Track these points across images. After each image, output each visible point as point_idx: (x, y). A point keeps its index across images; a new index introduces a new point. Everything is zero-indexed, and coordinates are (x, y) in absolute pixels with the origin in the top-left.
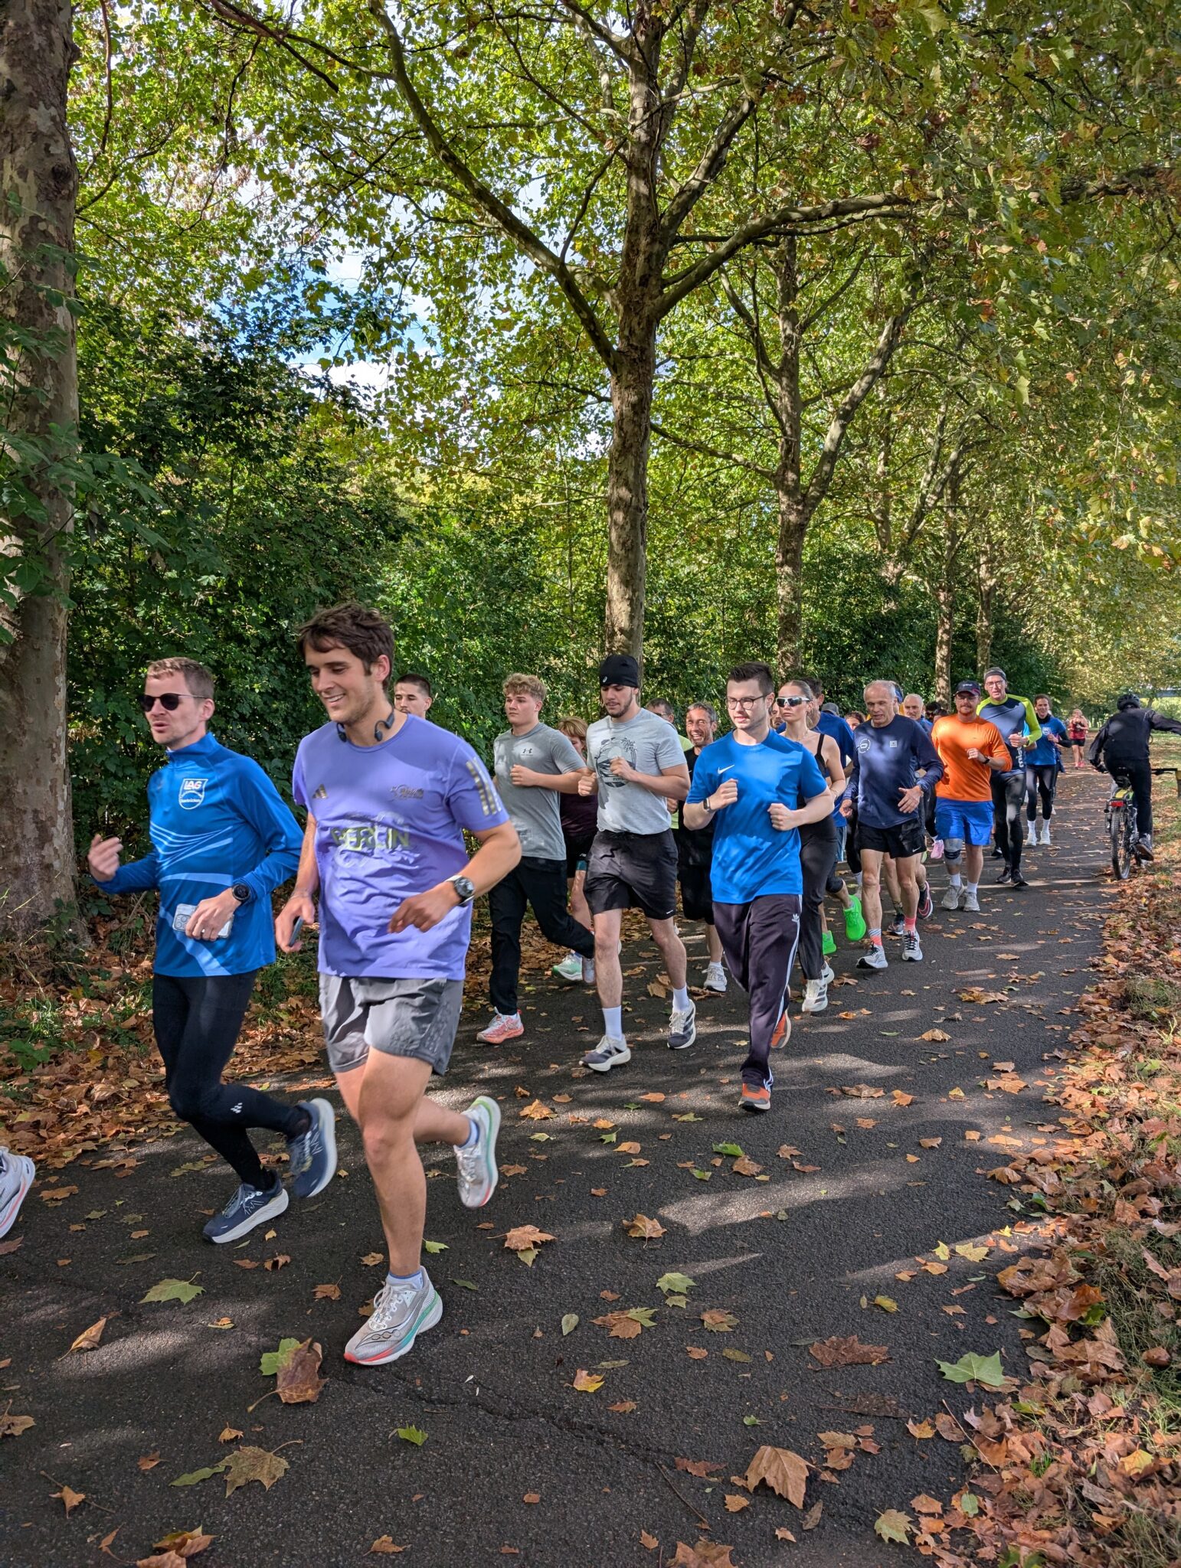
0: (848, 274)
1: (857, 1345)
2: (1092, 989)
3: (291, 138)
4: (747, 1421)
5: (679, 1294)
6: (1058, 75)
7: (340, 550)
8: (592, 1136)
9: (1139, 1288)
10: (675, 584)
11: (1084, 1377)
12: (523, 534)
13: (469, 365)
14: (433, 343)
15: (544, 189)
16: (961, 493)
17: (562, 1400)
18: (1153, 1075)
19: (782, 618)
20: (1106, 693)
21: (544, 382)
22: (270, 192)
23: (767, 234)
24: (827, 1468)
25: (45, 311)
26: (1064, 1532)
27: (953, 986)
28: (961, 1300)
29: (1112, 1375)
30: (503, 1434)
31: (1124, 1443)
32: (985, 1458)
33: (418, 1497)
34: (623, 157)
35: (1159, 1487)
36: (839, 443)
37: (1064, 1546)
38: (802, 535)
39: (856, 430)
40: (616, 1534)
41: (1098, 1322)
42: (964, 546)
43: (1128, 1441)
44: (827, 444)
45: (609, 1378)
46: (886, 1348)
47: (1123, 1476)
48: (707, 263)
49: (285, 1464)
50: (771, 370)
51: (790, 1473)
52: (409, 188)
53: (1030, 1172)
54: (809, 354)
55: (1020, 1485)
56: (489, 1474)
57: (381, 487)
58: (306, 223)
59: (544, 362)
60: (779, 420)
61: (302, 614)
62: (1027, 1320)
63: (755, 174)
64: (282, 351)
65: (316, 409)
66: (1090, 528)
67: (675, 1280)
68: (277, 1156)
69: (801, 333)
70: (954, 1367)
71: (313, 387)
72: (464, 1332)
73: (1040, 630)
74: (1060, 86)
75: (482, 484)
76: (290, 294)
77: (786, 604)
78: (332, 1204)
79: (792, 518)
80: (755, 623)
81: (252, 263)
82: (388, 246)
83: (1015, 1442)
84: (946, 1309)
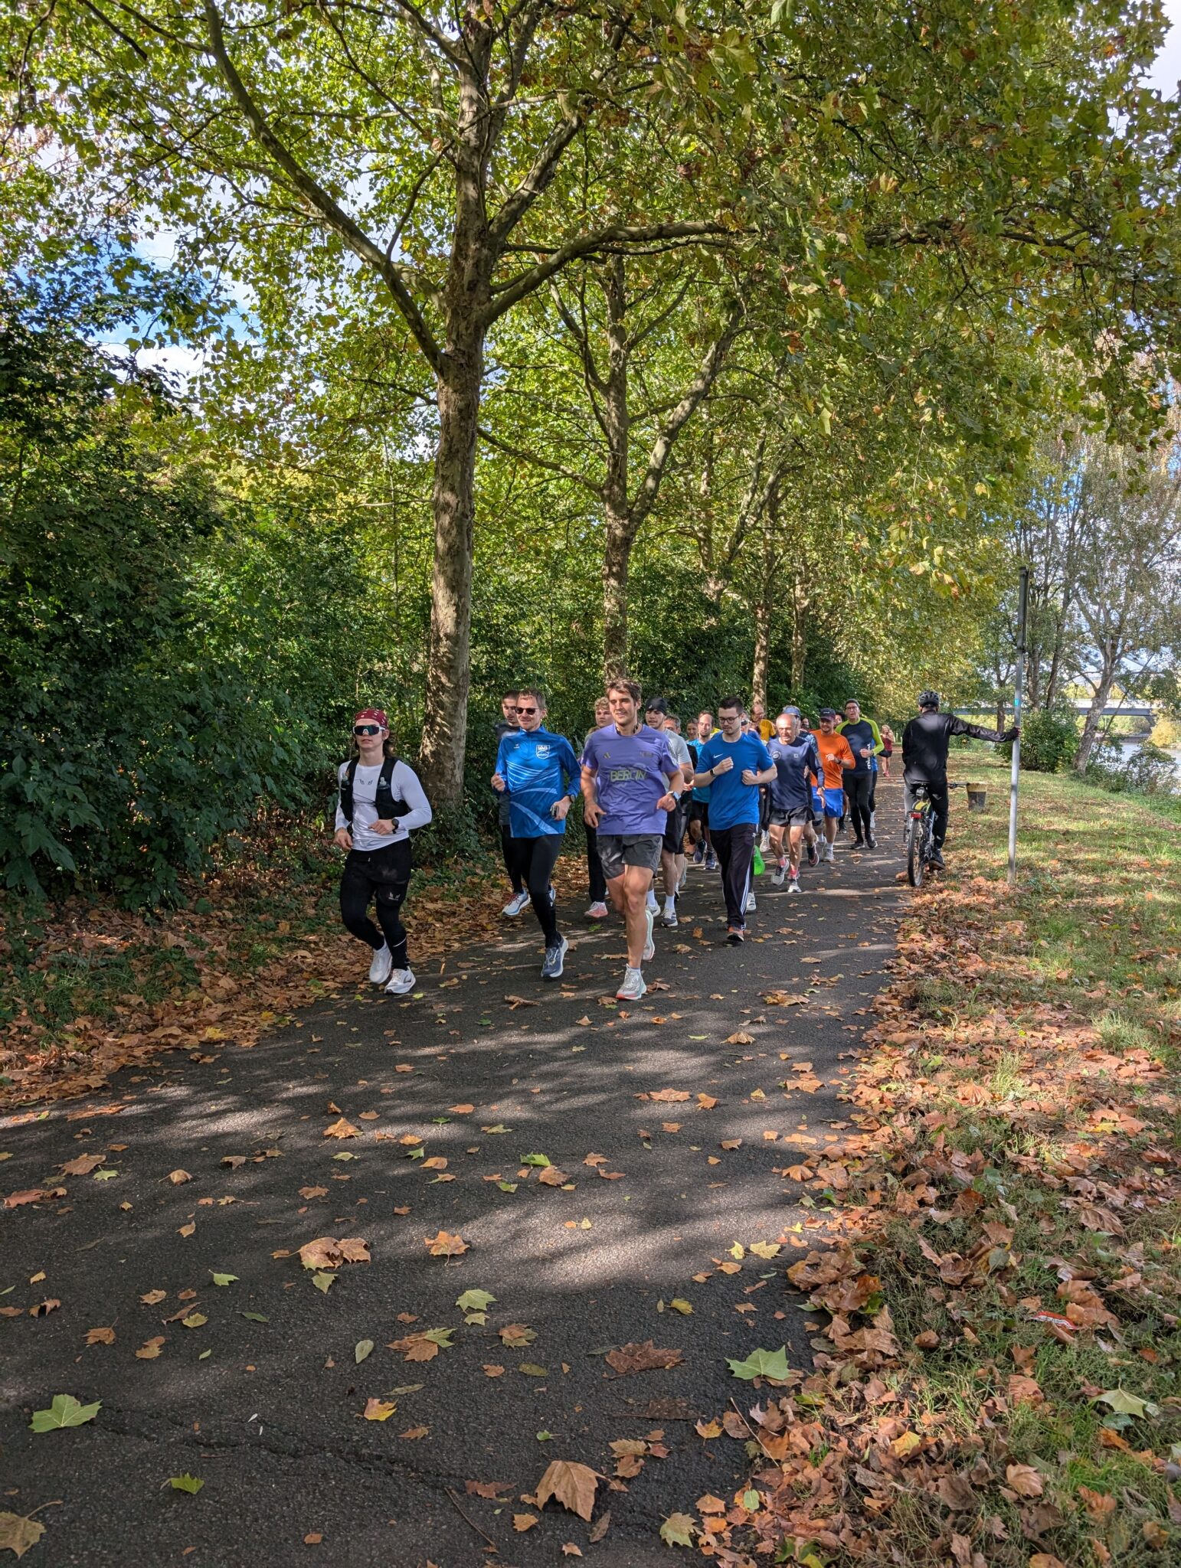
0: (675, 296)
1: (652, 1350)
2: (886, 990)
3: (96, 103)
4: (540, 1436)
5: (479, 1311)
6: (867, 125)
7: (143, 543)
8: (399, 1153)
9: (914, 1275)
10: (503, 592)
11: (861, 1365)
12: (345, 534)
13: (292, 358)
14: (255, 334)
15: (372, 185)
16: (779, 516)
17: (351, 1432)
18: (935, 1070)
19: (608, 630)
20: (908, 709)
21: (370, 381)
22: (75, 157)
23: (595, 250)
24: (617, 1477)
26: (837, 1518)
27: (760, 989)
28: (754, 1297)
29: (888, 1361)
30: (286, 1473)
31: (895, 1426)
32: (767, 1453)
33: (189, 1550)
34: (452, 159)
35: (926, 1466)
36: (664, 461)
37: (837, 1532)
38: (628, 549)
39: (681, 449)
41: (875, 1311)
42: (781, 567)
43: (899, 1424)
44: (653, 461)
45: (403, 1403)
46: (679, 1351)
47: (893, 1458)
48: (535, 273)
49: (40, 1528)
50: (598, 384)
51: (580, 1487)
52: (224, 166)
53: (822, 1169)
54: (636, 371)
55: (799, 1477)
56: (269, 1517)
57: (193, 477)
58: (113, 194)
59: (371, 361)
60: (607, 434)
61: (98, 608)
62: (813, 1313)
63: (584, 191)
64: (79, 327)
65: (121, 391)
66: (892, 554)
67: (476, 1298)
68: (52, 1192)
69: (628, 351)
70: (743, 1364)
71: (115, 368)
72: (250, 1368)
73: (850, 650)
74: (869, 136)
75: (305, 480)
76: (91, 268)
77: (612, 617)
78: (112, 1240)
79: (618, 532)
80: (582, 634)
81: (52, 231)
82: (204, 226)
83: (796, 1437)
84: (738, 1307)
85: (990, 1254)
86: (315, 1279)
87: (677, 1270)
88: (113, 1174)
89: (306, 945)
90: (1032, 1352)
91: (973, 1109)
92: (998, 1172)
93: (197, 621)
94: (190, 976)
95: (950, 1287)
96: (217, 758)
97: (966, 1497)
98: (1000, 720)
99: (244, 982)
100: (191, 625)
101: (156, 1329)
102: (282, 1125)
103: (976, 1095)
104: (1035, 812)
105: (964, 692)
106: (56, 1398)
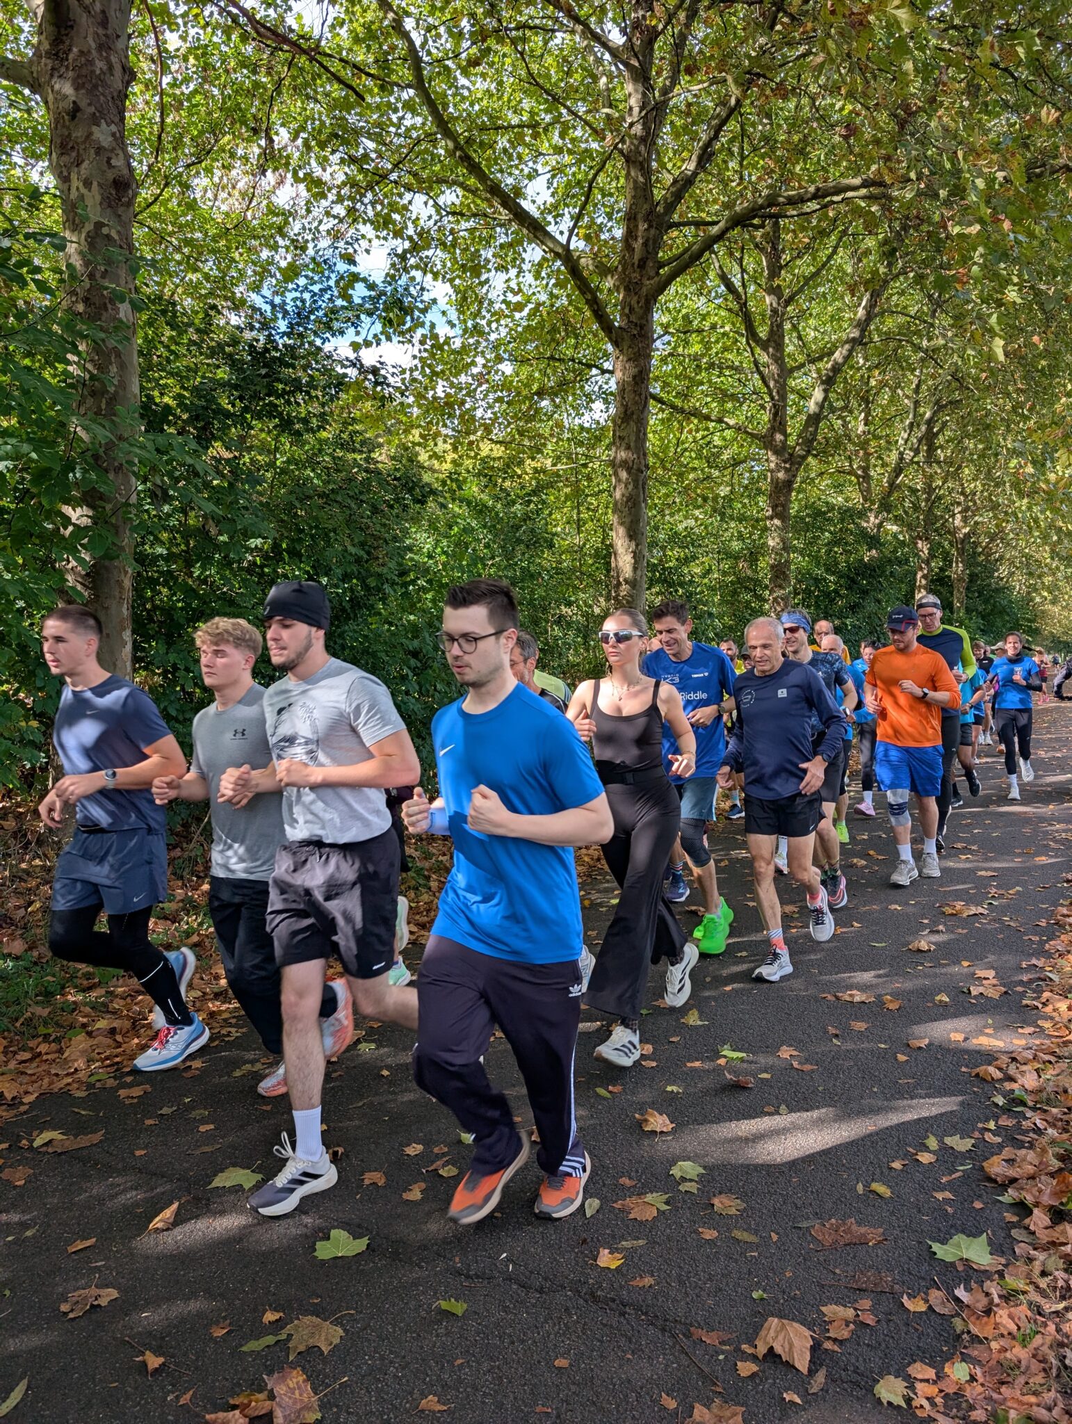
0: (828, 252)
1: (854, 1227)
2: (1067, 903)
3: (322, 144)
4: (755, 1295)
5: (691, 1180)
6: (1022, 64)
7: (373, 514)
10: (674, 537)
11: (1065, 1256)
12: (536, 495)
13: (484, 344)
14: (453, 327)
15: (550, 183)
16: (937, 448)
17: (587, 1276)
19: (772, 567)
21: (552, 358)
22: (304, 193)
23: (754, 217)
24: (829, 1338)
25: (109, 306)
26: (1049, 1397)
27: (937, 900)
28: (950, 1186)
30: (534, 1306)
32: (975, 1330)
33: (459, 1361)
34: (621, 151)
36: (823, 406)
37: (1050, 1409)
38: (790, 490)
39: (838, 394)
40: (639, 1396)
42: (939, 498)
44: (812, 406)
45: (629, 1255)
46: (881, 1230)
48: (699, 245)
49: (341, 1332)
50: (758, 341)
51: (796, 1342)
52: (429, 186)
53: (1012, 1070)
54: (794, 326)
55: (1008, 1355)
56: (523, 1341)
57: (407, 456)
58: (337, 221)
59: (552, 340)
60: (767, 386)
61: (339, 571)
62: (1011, 1205)
63: (741, 164)
64: (318, 336)
65: (349, 388)
66: (1058, 478)
67: (687, 1168)
69: (785, 307)
70: (945, 1247)
71: (346, 367)
73: (1012, 574)
74: (1023, 73)
75: (499, 451)
76: (325, 284)
77: (776, 553)
78: (376, 1100)
79: (780, 475)
80: (748, 571)
81: (290, 258)
82: (410, 238)
83: (1003, 1315)
84: (936, 1194)
87: (874, 1156)
88: (373, 1046)
93: (417, 578)
94: (422, 881)
96: (437, 696)
100: (413, 582)
101: (418, 1177)
106: (332, 1232)
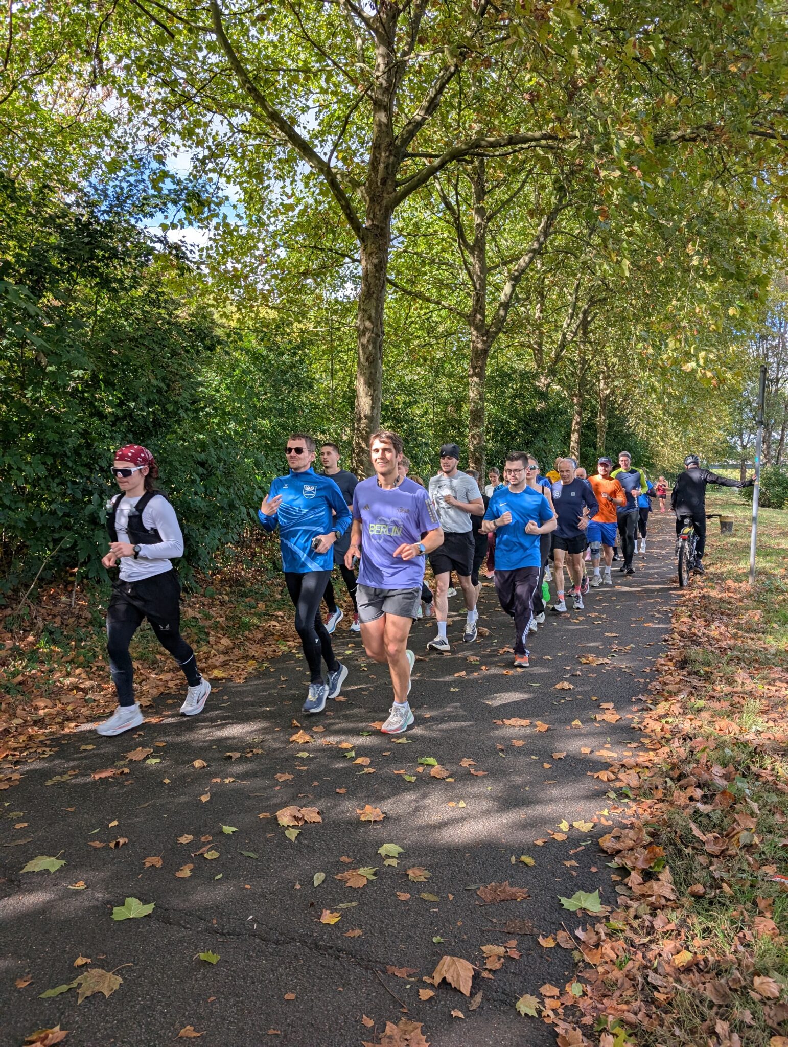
0: (519, 185)
1: (508, 888)
2: (664, 656)
3: (142, 69)
4: (435, 940)
5: (393, 857)
6: (654, 60)
7: (172, 356)
8: (338, 753)
9: (687, 847)
10: (402, 386)
11: (651, 904)
12: (300, 349)
13: (264, 233)
14: (241, 218)
15: (317, 117)
16: (589, 332)
17: (312, 931)
18: (699, 710)
19: (472, 412)
20: (677, 465)
21: (315, 247)
22: (127, 105)
23: (466, 154)
24: (486, 969)
26: (636, 1005)
27: (576, 653)
28: (576, 857)
29: (669, 903)
30: (271, 954)
31: (675, 946)
32: (587, 959)
33: (212, 999)
34: (371, 97)
35: (696, 974)
36: (511, 297)
37: (636, 1014)
38: (485, 359)
39: (522, 288)
40: (346, 1018)
41: (660, 869)
42: (590, 368)
43: (678, 945)
44: (503, 296)
45: (344, 914)
46: (526, 890)
47: (674, 968)
48: (426, 172)
49: (120, 980)
50: (467, 246)
51: (462, 973)
52: (223, 109)
53: (621, 774)
54: (493, 237)
55: (609, 976)
56: (261, 981)
57: (202, 313)
58: (151, 129)
59: (316, 234)
60: (472, 279)
61: (144, 398)
62: (617, 869)
63: (459, 114)
64: (133, 216)
65: (157, 258)
66: (669, 358)
67: (390, 849)
68: (121, 770)
69: (487, 222)
70: (570, 900)
71: (155, 242)
72: (248, 887)
73: (638, 424)
74: (656, 68)
75: (273, 314)
76: (139, 177)
77: (475, 402)
78: (159, 802)
79: (480, 346)
80: (455, 414)
81: (113, 154)
82: (209, 148)
83: (607, 948)
84: (566, 863)
85: (741, 835)
86: (286, 832)
87: (524, 836)
88: (158, 760)
89: (276, 618)
90: (771, 902)
91: (727, 737)
92: (746, 780)
93: (206, 406)
94: (203, 637)
95: (713, 856)
96: (219, 497)
97: (724, 996)
98: (743, 472)
99: (237, 641)
100: (203, 409)
101: (188, 859)
102: (263, 734)
103: (729, 728)
104: (769, 536)
105: (717, 453)
106: (127, 899)
